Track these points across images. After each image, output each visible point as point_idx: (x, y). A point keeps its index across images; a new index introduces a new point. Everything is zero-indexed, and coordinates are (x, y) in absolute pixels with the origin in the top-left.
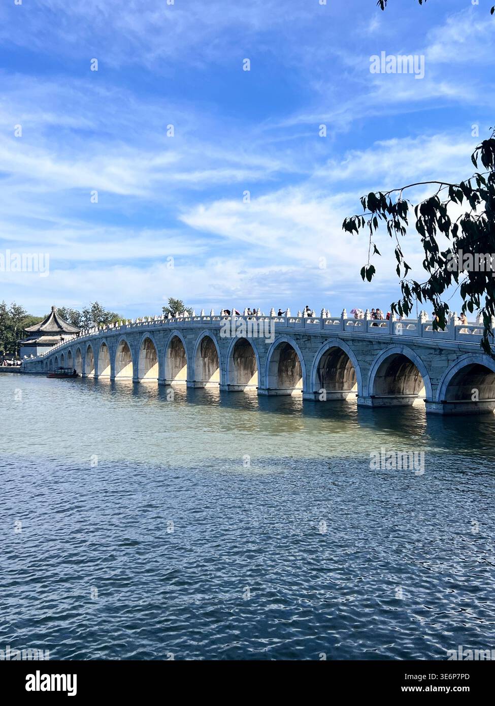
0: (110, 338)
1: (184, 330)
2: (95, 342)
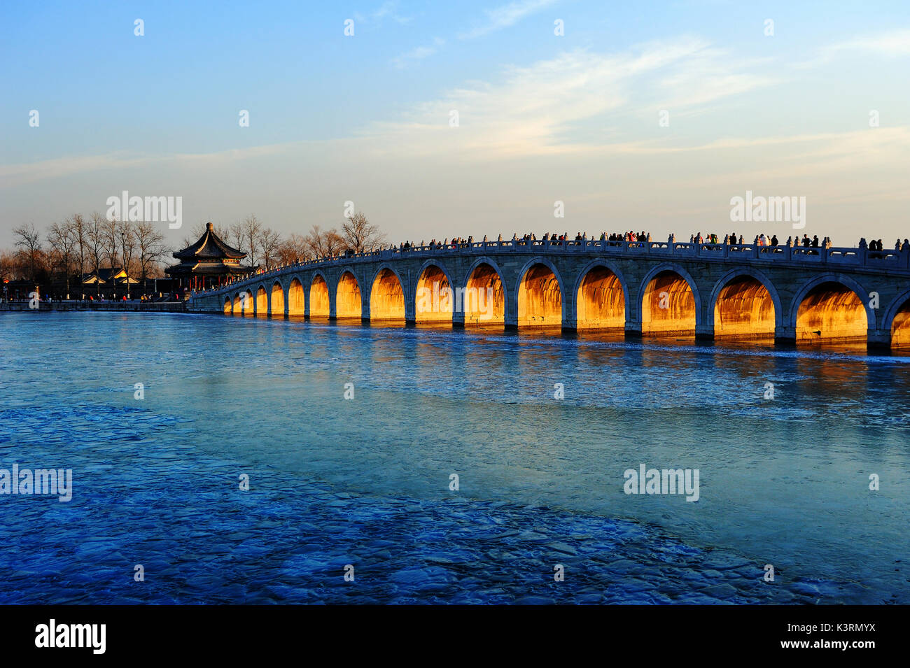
0: (361, 266)
1: (500, 257)
2: (330, 270)
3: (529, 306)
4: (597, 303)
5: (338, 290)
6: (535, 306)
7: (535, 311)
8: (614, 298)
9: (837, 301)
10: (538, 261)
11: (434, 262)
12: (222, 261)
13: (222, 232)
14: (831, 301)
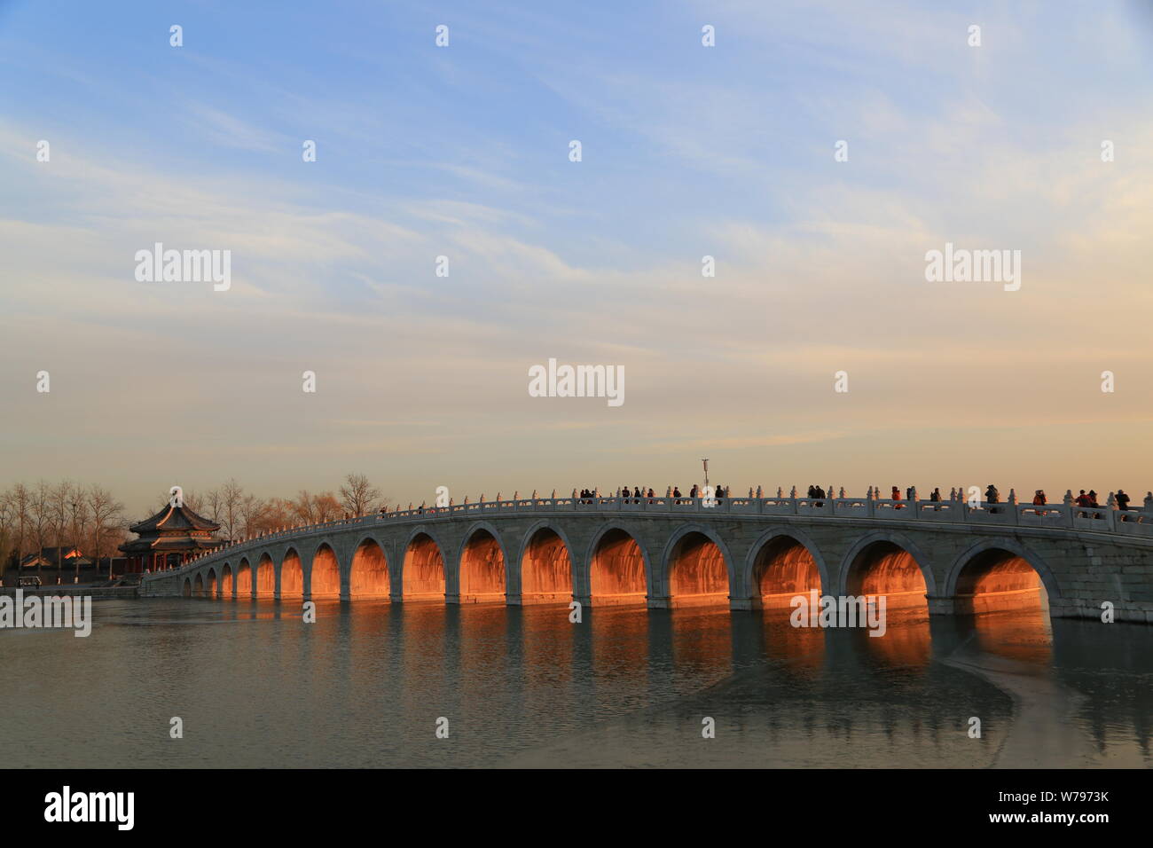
2: (304, 542)
3: (536, 580)
4: (616, 576)
5: (314, 567)
6: (543, 581)
7: (543, 587)
8: (636, 568)
9: (892, 563)
10: (545, 525)
11: (423, 529)
12: (189, 535)
13: (195, 500)
14: (885, 565)
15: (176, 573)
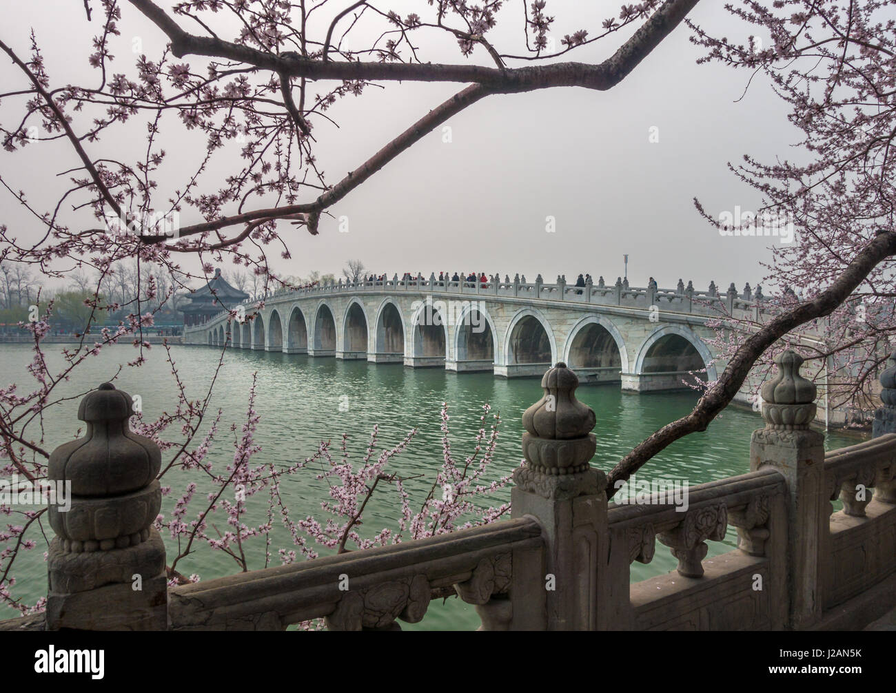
2: (264, 309)
5: (271, 327)
11: (324, 301)
15: (203, 328)
